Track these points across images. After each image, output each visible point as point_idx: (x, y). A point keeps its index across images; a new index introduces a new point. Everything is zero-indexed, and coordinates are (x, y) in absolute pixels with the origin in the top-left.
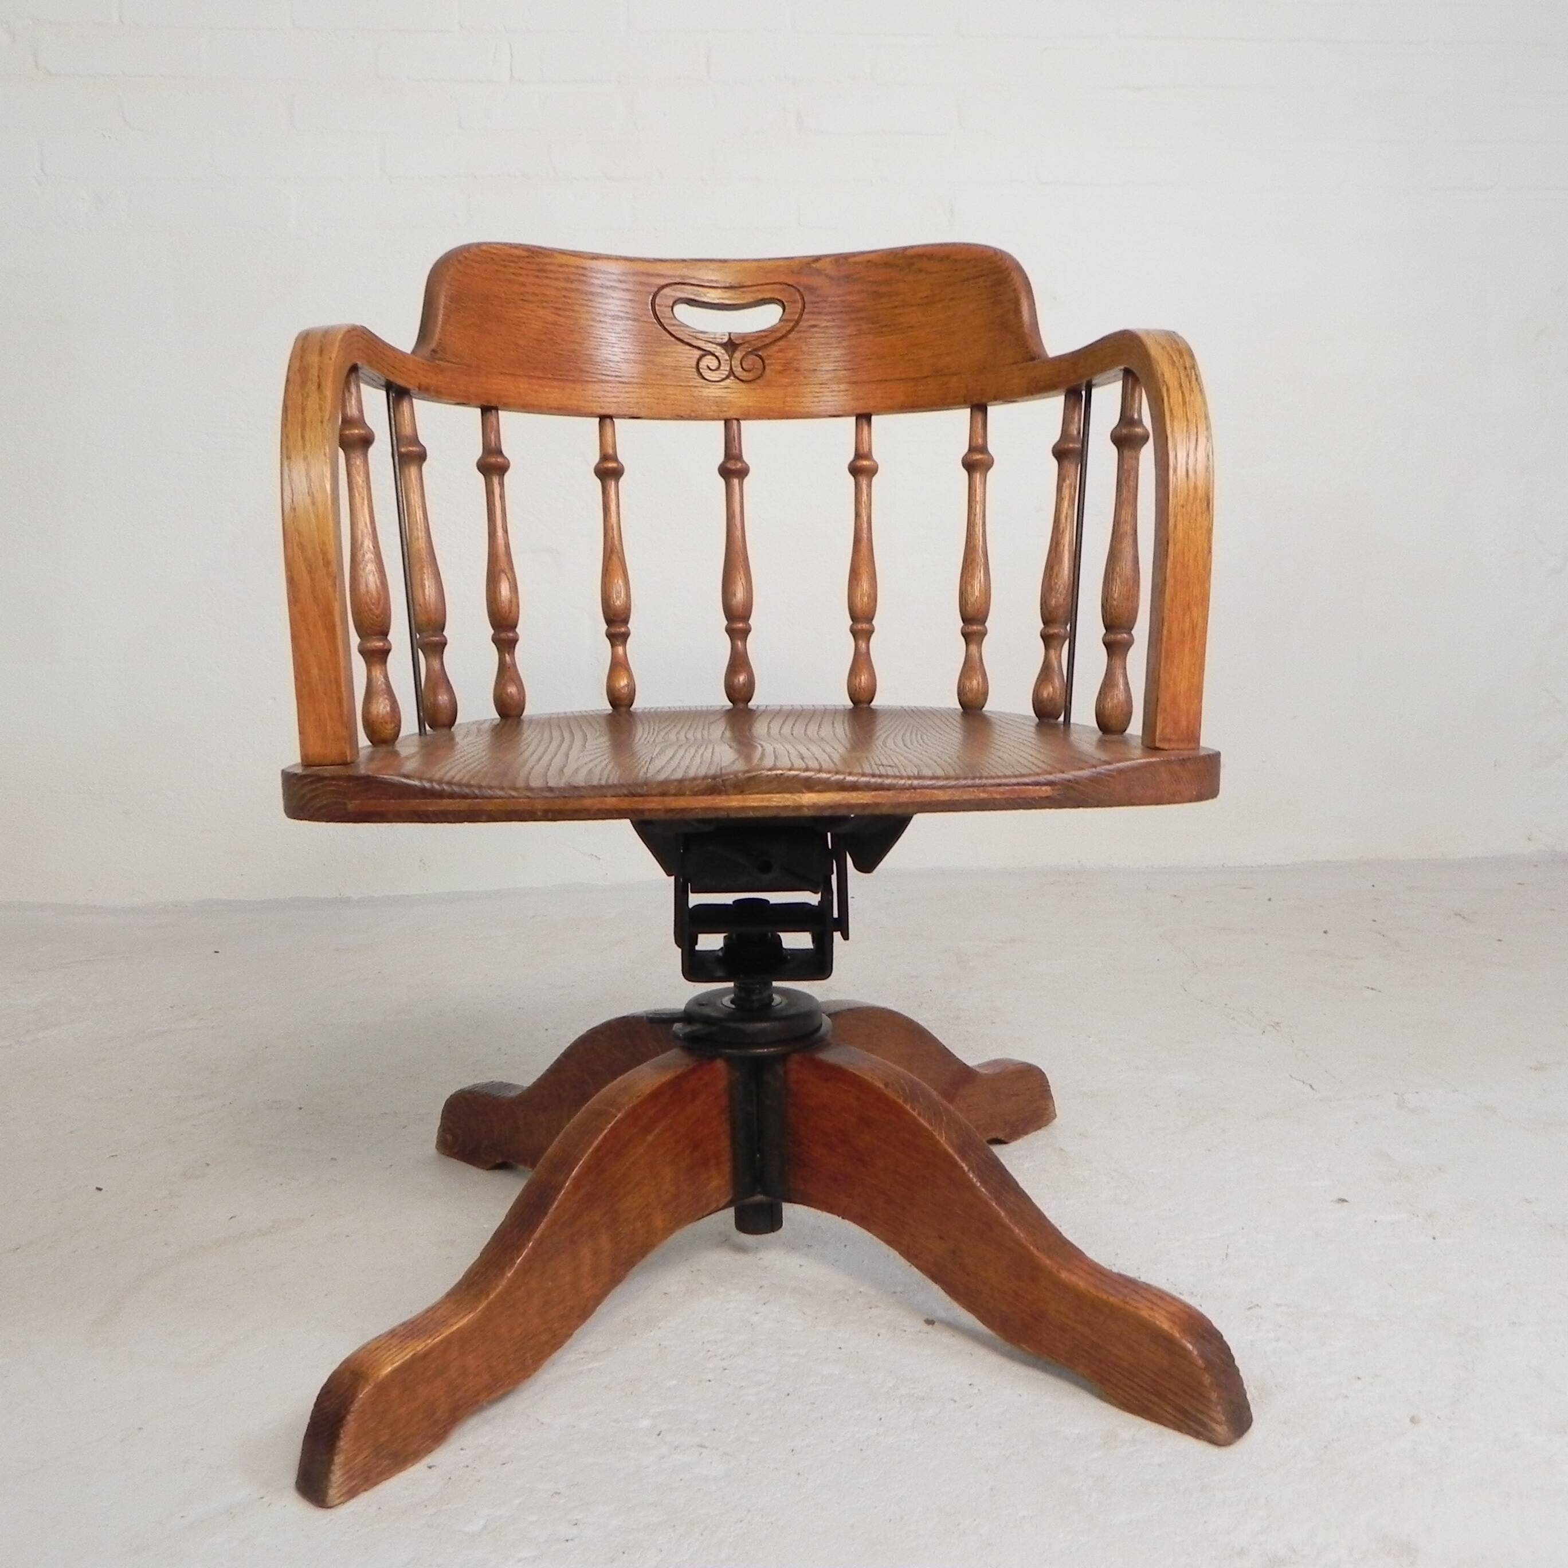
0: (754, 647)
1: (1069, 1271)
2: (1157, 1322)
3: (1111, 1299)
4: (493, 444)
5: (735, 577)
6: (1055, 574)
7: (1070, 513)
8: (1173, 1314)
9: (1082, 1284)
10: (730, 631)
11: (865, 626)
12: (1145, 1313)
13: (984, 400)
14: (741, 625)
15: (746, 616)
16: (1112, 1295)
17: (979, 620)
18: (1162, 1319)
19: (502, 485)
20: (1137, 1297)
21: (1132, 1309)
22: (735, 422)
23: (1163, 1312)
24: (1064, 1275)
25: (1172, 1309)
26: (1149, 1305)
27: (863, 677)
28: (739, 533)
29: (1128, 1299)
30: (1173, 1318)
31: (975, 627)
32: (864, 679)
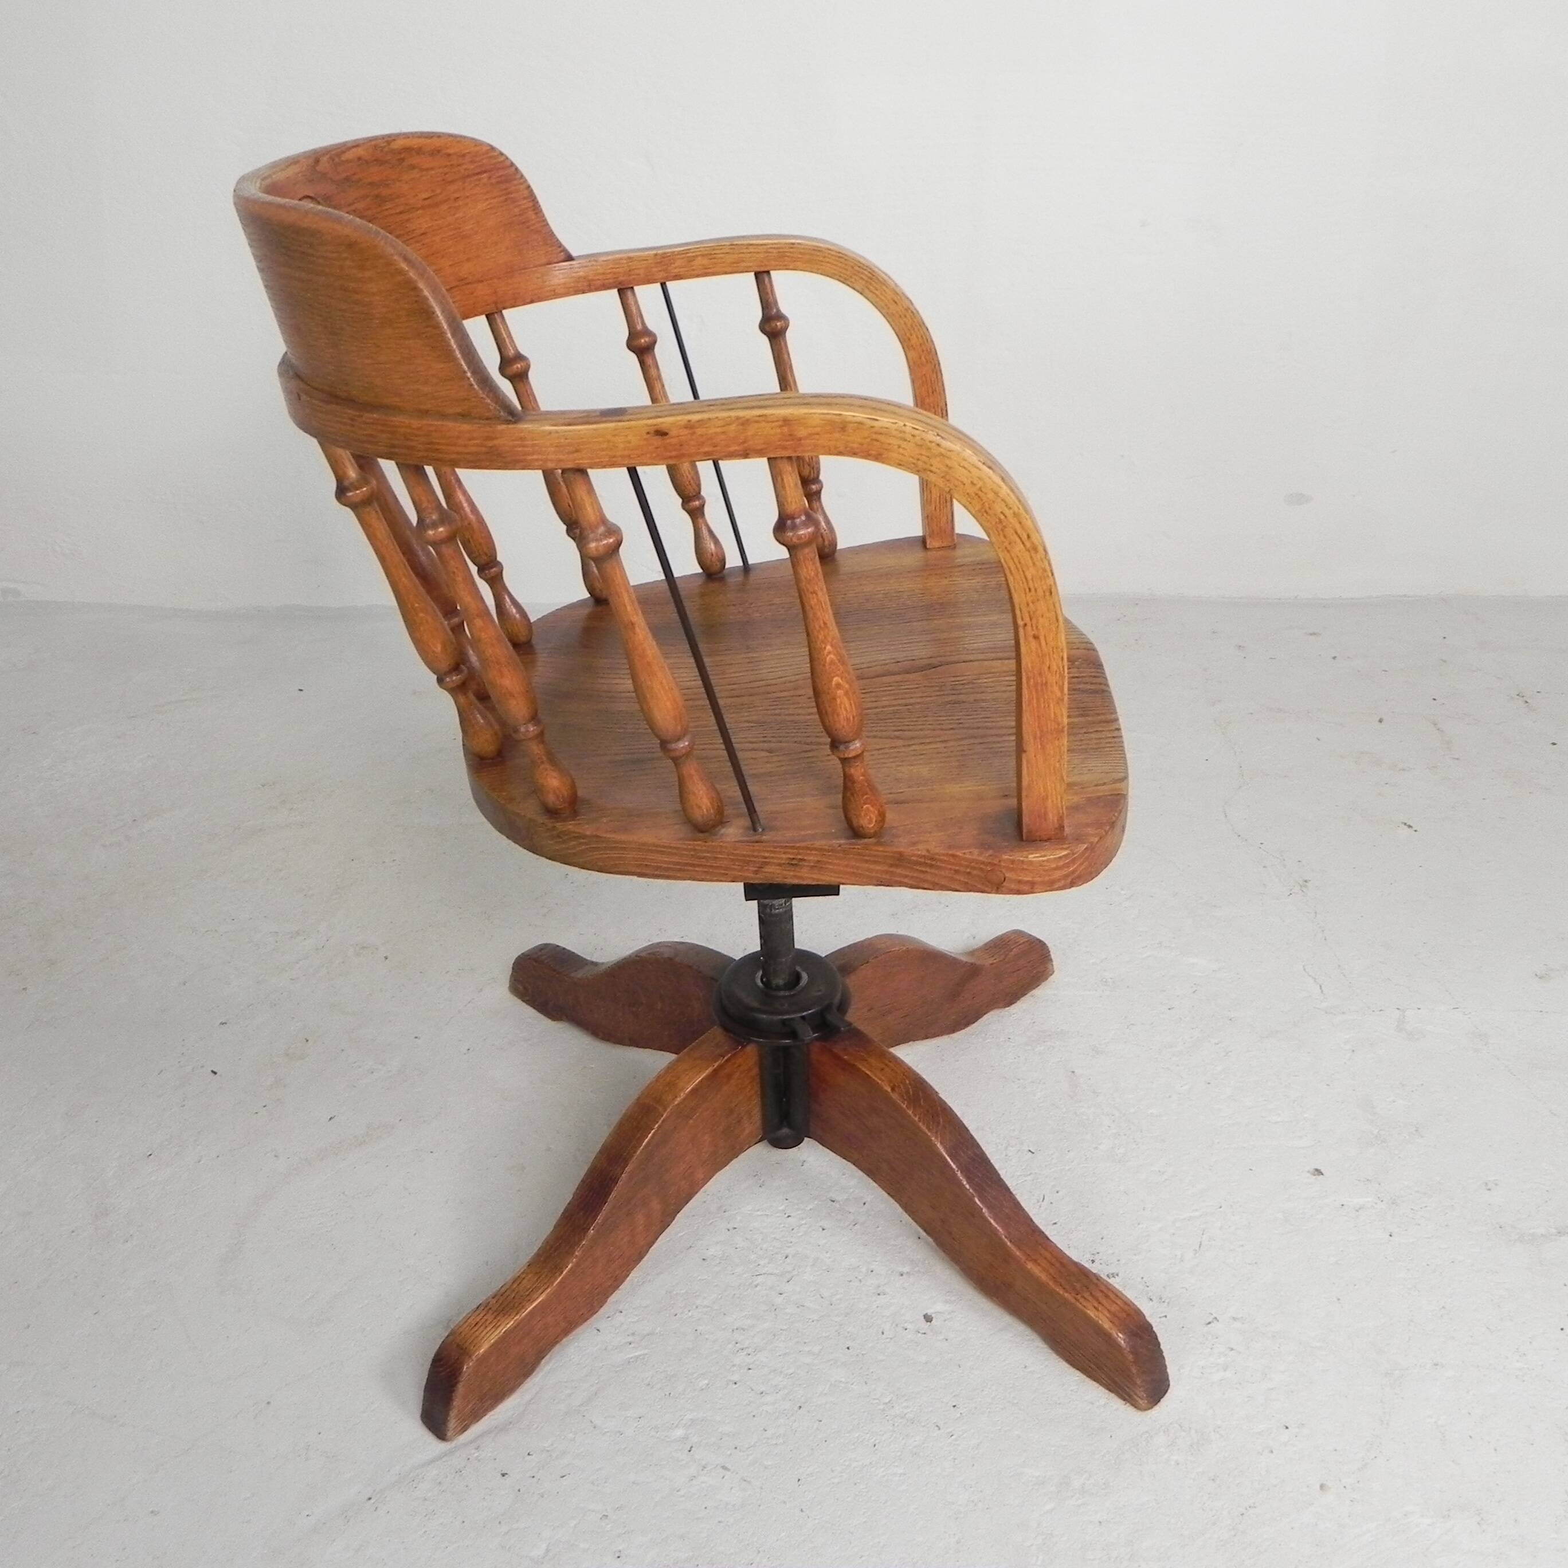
1: (1035, 1261)
2: (1100, 1322)
3: (1066, 1295)
8: (1114, 1315)
9: (1043, 1277)
12: (1091, 1313)
16: (1067, 1292)
18: (1105, 1319)
20: (1087, 1295)
21: (1083, 1308)
23: (1106, 1313)
24: (1030, 1266)
25: (1114, 1308)
26: (1096, 1305)
29: (1079, 1297)
30: (1114, 1317)
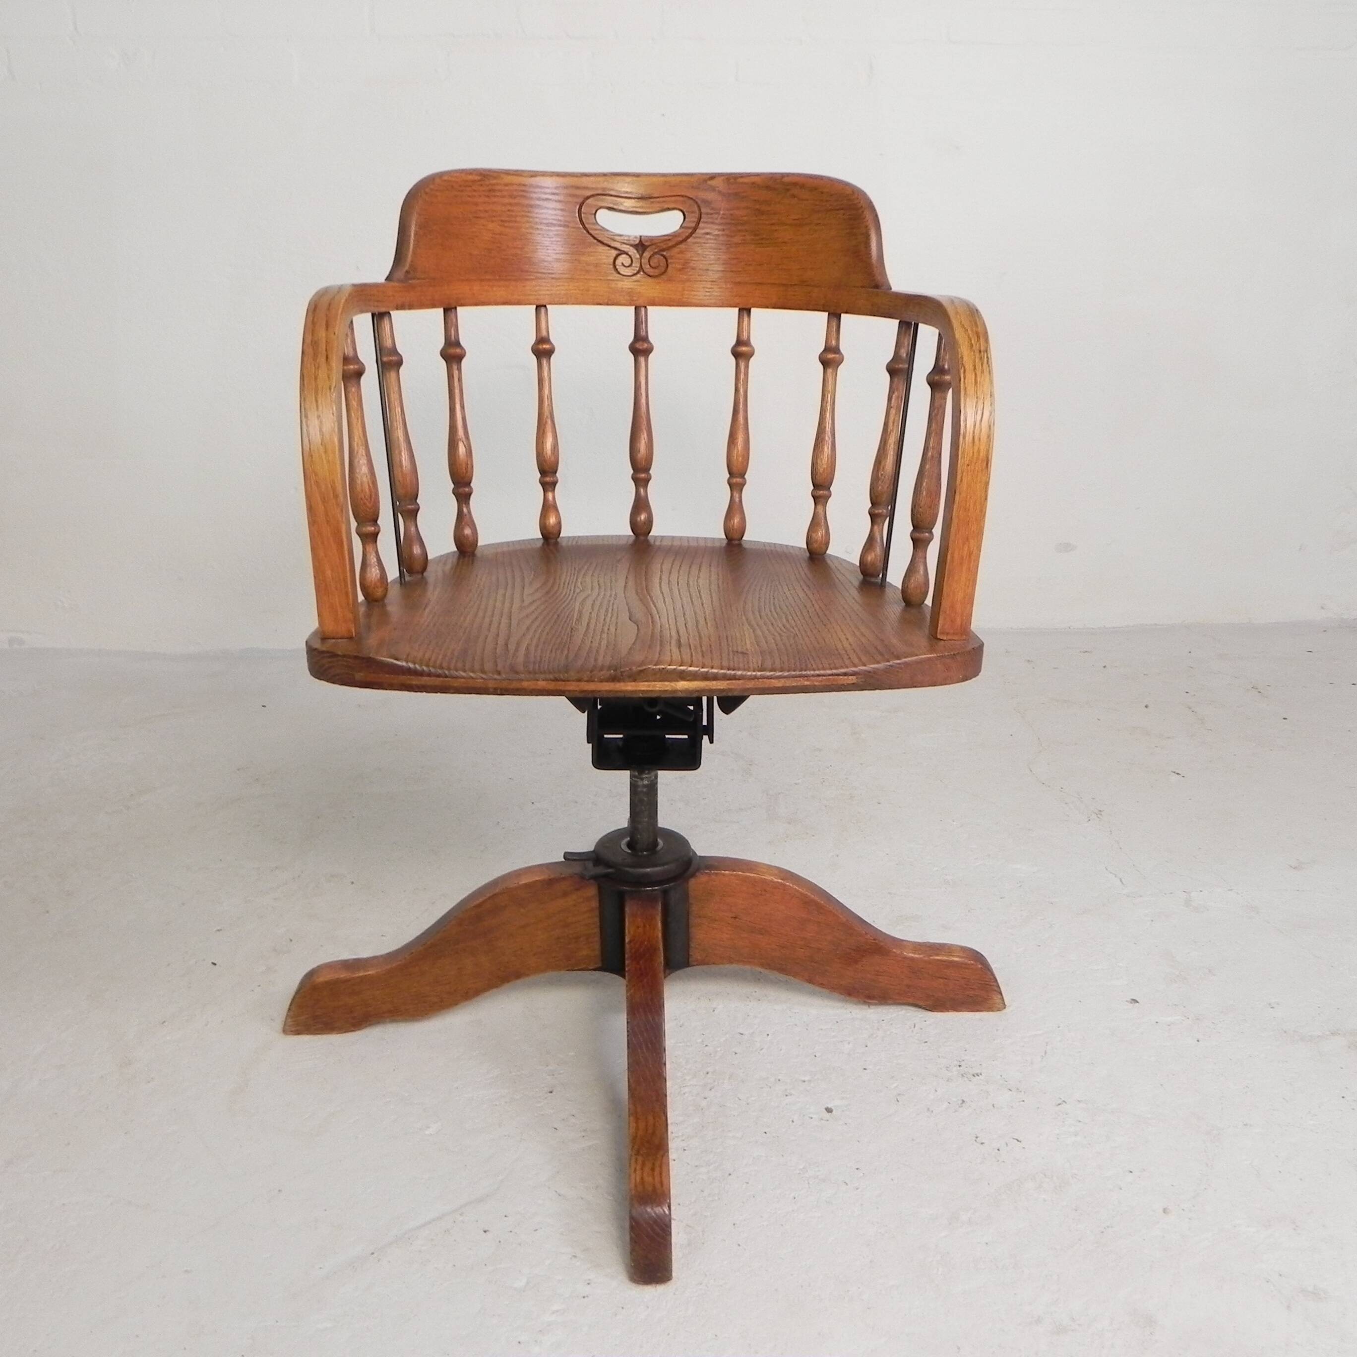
0: (653, 492)
4: (453, 337)
5: (640, 437)
6: (882, 468)
7: (897, 418)
10: (634, 479)
11: (739, 480)
13: (838, 312)
14: (643, 475)
15: (647, 469)
17: (825, 487)
19: (459, 369)
22: (643, 309)
27: (736, 521)
28: (643, 401)
31: (821, 492)
32: (736, 520)
